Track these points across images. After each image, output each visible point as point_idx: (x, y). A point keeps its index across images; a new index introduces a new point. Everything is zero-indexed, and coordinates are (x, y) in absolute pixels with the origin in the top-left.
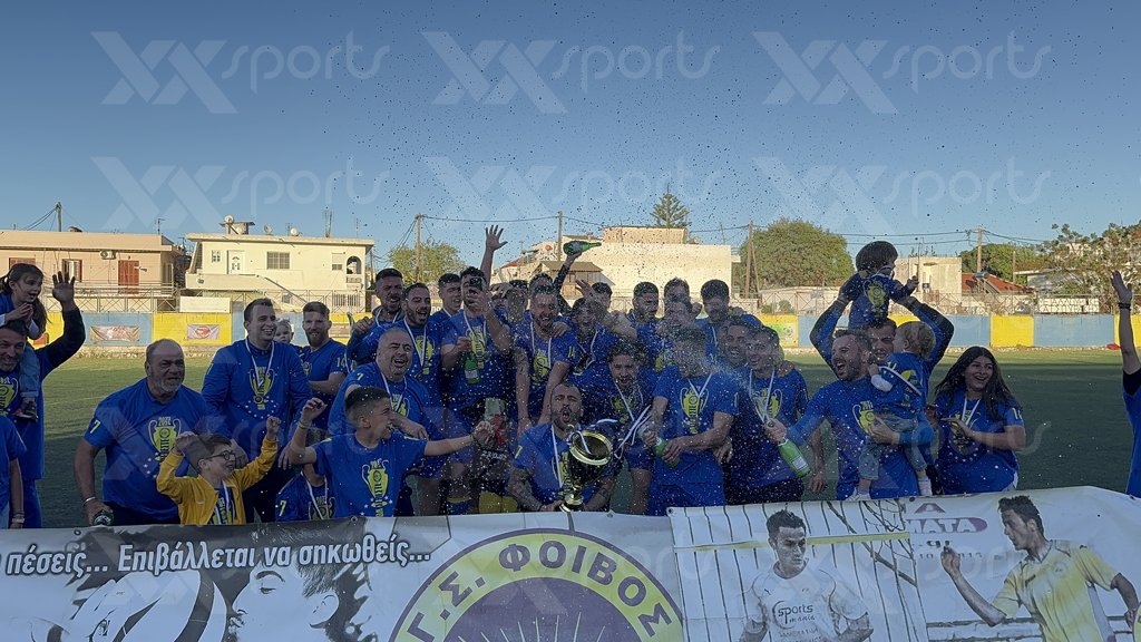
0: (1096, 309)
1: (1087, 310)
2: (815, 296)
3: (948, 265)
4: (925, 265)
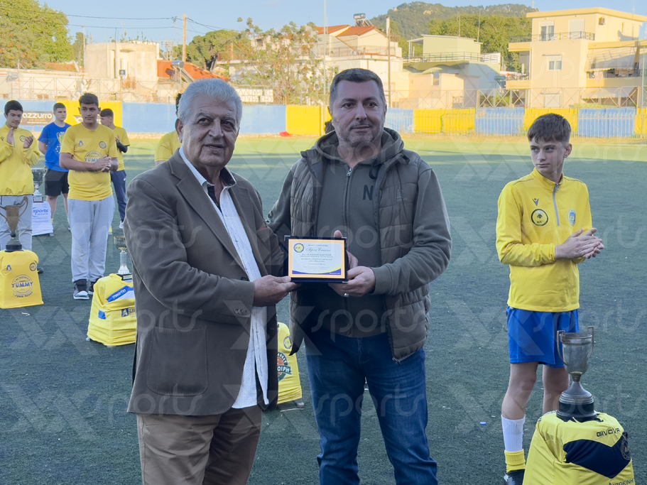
0: (271, 100)
1: (263, 100)
2: (10, 79)
3: (143, 54)
4: (121, 51)
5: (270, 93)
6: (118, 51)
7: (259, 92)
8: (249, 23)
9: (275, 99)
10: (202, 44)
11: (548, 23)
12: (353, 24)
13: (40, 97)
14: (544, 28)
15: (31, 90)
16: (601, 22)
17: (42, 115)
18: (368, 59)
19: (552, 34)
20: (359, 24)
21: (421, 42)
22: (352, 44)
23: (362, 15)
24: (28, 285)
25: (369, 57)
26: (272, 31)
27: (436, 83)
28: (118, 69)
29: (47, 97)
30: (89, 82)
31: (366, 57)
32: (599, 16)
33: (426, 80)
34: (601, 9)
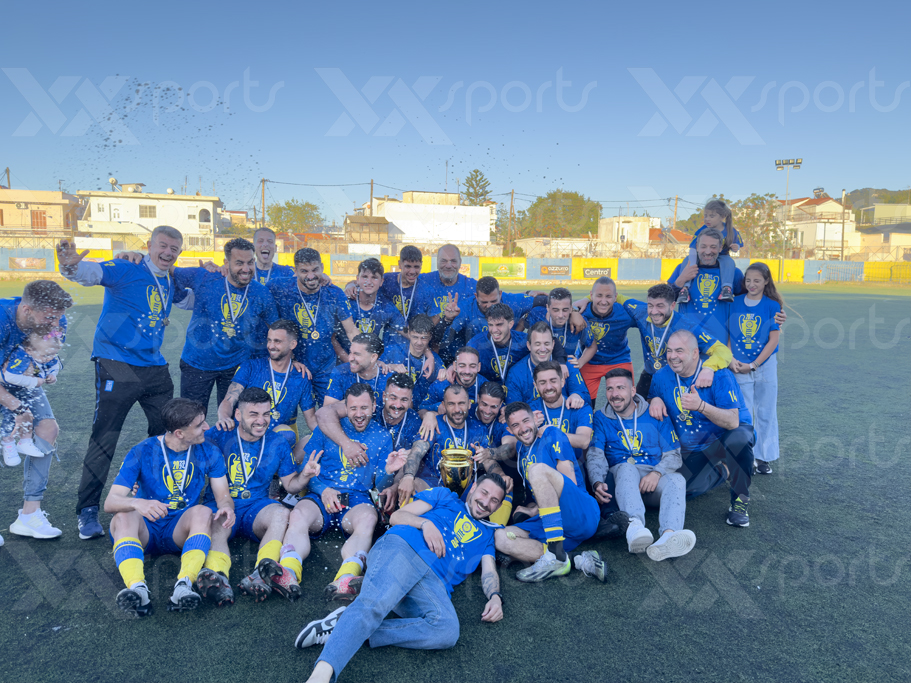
3: (640, 223)
4: (623, 222)
6: (621, 223)
12: (813, 196)
13: (563, 256)
15: (557, 252)
18: (825, 223)
20: (818, 196)
21: (873, 209)
22: (811, 211)
23: (821, 190)
25: (826, 220)
27: (887, 239)
28: (620, 234)
31: (823, 221)
33: (876, 239)
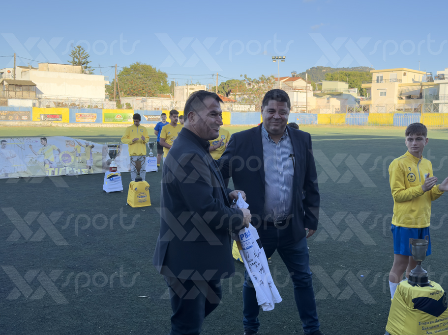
0: (254, 110)
1: (251, 110)
2: (143, 101)
5: (253, 106)
6: (189, 89)
7: (249, 106)
8: (245, 76)
9: (256, 109)
10: (225, 85)
11: (380, 75)
12: (291, 76)
13: (155, 109)
14: (378, 77)
15: (152, 106)
16: (405, 74)
17: (156, 117)
18: (297, 92)
19: (382, 80)
20: (294, 76)
21: (321, 84)
22: (290, 85)
23: (295, 72)
24: (144, 197)
25: (298, 91)
26: (255, 80)
27: (328, 102)
29: (158, 109)
30: (176, 103)
31: (297, 91)
32: (403, 72)
33: (323, 101)
34: (405, 69)
